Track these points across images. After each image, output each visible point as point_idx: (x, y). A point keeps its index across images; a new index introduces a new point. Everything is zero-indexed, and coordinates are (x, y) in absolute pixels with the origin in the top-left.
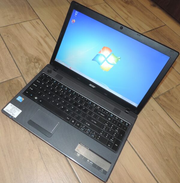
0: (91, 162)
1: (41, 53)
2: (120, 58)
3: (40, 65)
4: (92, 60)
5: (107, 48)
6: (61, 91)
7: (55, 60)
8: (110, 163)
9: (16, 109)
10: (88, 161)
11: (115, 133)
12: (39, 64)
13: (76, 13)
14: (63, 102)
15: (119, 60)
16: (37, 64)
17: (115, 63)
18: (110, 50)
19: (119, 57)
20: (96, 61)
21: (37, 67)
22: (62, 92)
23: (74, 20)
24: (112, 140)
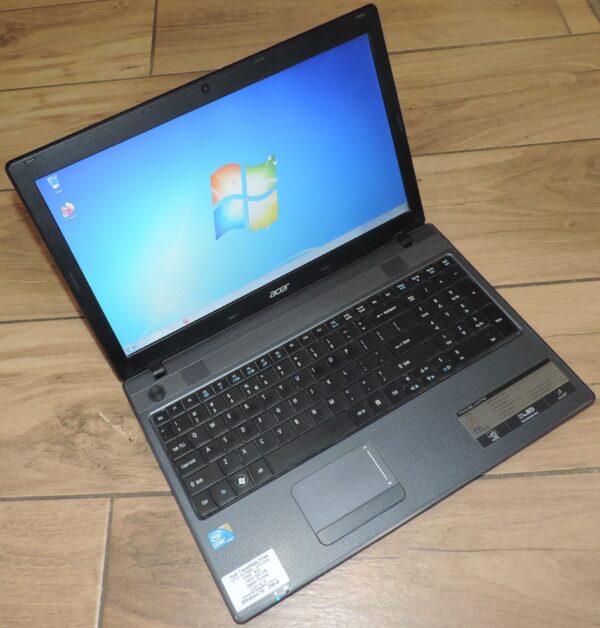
0: (528, 412)
1: (49, 392)
2: (274, 158)
3: (101, 414)
4: (217, 238)
5: (220, 171)
6: (251, 388)
7: (127, 354)
8: (546, 361)
9: (254, 568)
10: (521, 416)
11: (463, 306)
12: (98, 417)
13: (54, 183)
14: (295, 401)
15: (275, 163)
16: (92, 426)
17: (275, 180)
18: (234, 166)
19: (270, 158)
20: (229, 229)
21: (102, 429)
22: (256, 388)
23: (67, 204)
24: (482, 323)
